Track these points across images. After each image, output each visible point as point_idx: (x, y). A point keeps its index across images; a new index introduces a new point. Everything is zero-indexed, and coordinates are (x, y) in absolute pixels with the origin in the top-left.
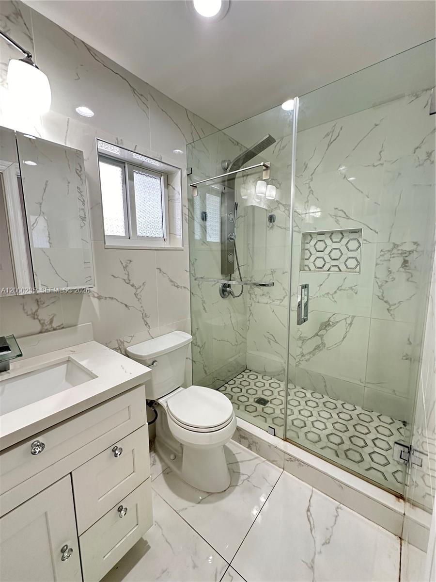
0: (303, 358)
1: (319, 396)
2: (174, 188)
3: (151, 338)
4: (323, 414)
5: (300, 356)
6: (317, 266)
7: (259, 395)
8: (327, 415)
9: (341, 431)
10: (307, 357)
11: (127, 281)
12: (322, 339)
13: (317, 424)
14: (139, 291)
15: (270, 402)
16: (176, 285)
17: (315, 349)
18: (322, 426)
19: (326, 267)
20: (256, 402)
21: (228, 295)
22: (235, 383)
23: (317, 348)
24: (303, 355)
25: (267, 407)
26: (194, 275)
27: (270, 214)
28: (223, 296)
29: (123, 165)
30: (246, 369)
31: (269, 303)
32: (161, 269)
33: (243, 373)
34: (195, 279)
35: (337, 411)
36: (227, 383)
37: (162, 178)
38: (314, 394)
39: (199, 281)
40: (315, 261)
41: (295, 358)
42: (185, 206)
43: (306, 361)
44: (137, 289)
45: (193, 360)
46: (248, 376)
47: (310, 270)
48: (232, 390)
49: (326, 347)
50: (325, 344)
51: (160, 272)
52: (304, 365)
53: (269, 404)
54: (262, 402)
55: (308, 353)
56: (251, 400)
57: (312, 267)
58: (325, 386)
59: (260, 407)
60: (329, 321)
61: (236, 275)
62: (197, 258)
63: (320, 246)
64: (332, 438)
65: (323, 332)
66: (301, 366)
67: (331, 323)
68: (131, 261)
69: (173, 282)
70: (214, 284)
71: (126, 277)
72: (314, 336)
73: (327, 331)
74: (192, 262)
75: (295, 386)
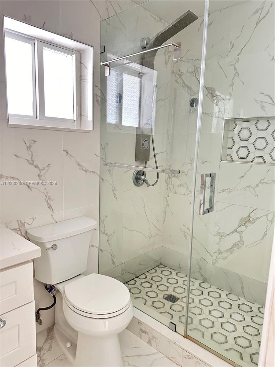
0: (220, 256)
1: (235, 298)
2: (86, 67)
3: (54, 221)
4: (235, 316)
5: (217, 253)
6: (241, 156)
7: (171, 292)
8: (240, 318)
9: (251, 335)
10: (224, 255)
11: (31, 162)
12: (240, 236)
13: (226, 326)
14: (43, 172)
15: (179, 300)
16: (84, 169)
17: (234, 246)
18: (232, 328)
19: (250, 158)
20: (166, 299)
21: (143, 183)
22: (146, 278)
23: (235, 245)
24: (220, 253)
25: (176, 304)
26: (104, 160)
27: (193, 98)
28: (136, 183)
29: (33, 42)
30: (161, 264)
31: (186, 194)
32: (69, 152)
33: (157, 268)
34: (106, 165)
35: (251, 314)
36: (138, 277)
37: (74, 56)
38: (229, 296)
39: (110, 167)
40: (238, 150)
41: (212, 255)
42: (97, 86)
43: (223, 259)
44: (40, 170)
45: (100, 248)
46: (162, 272)
47: (232, 160)
48: (141, 284)
49: (245, 244)
50: (244, 242)
51: (67, 155)
52: (221, 264)
53: (178, 302)
54: (172, 299)
55: (225, 251)
56: (161, 296)
57: (235, 157)
58: (242, 288)
59: (168, 304)
60: (249, 216)
61: (151, 162)
62: (108, 143)
63: (245, 134)
64: (239, 341)
65: (243, 228)
66: (217, 265)
67: (251, 219)
68: (35, 141)
69: (81, 166)
70: (127, 171)
71: (29, 158)
72: (233, 233)
73: (247, 227)
74: (103, 147)
75: (211, 286)
